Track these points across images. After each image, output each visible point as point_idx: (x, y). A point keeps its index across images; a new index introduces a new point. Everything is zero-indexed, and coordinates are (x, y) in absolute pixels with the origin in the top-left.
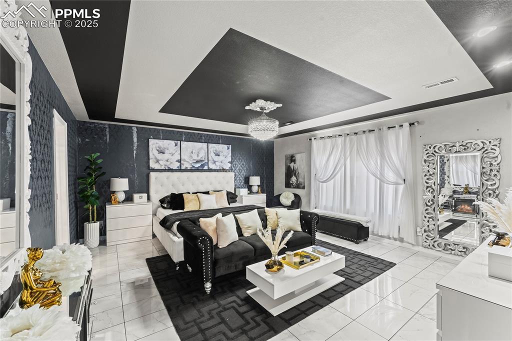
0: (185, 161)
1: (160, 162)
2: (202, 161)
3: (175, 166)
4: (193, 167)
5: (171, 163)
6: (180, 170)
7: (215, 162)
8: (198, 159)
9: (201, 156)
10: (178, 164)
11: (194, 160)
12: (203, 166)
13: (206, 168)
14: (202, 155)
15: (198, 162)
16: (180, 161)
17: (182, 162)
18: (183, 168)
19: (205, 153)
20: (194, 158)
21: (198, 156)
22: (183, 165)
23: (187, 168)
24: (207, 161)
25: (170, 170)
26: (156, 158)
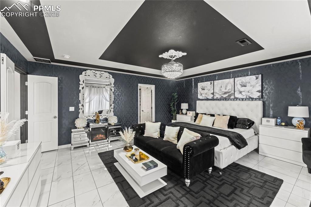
0: (216, 93)
1: (202, 95)
2: (229, 92)
3: (210, 97)
4: (222, 97)
5: (208, 95)
6: (213, 99)
7: (241, 92)
8: (227, 91)
9: (228, 89)
10: (212, 96)
11: (223, 92)
12: (230, 96)
13: (232, 97)
14: (230, 87)
15: (225, 93)
16: (213, 94)
17: (214, 94)
18: (215, 98)
19: (232, 86)
20: (222, 91)
21: (226, 89)
22: (215, 96)
23: (218, 98)
24: (233, 92)
25: (208, 99)
26: (201, 93)
